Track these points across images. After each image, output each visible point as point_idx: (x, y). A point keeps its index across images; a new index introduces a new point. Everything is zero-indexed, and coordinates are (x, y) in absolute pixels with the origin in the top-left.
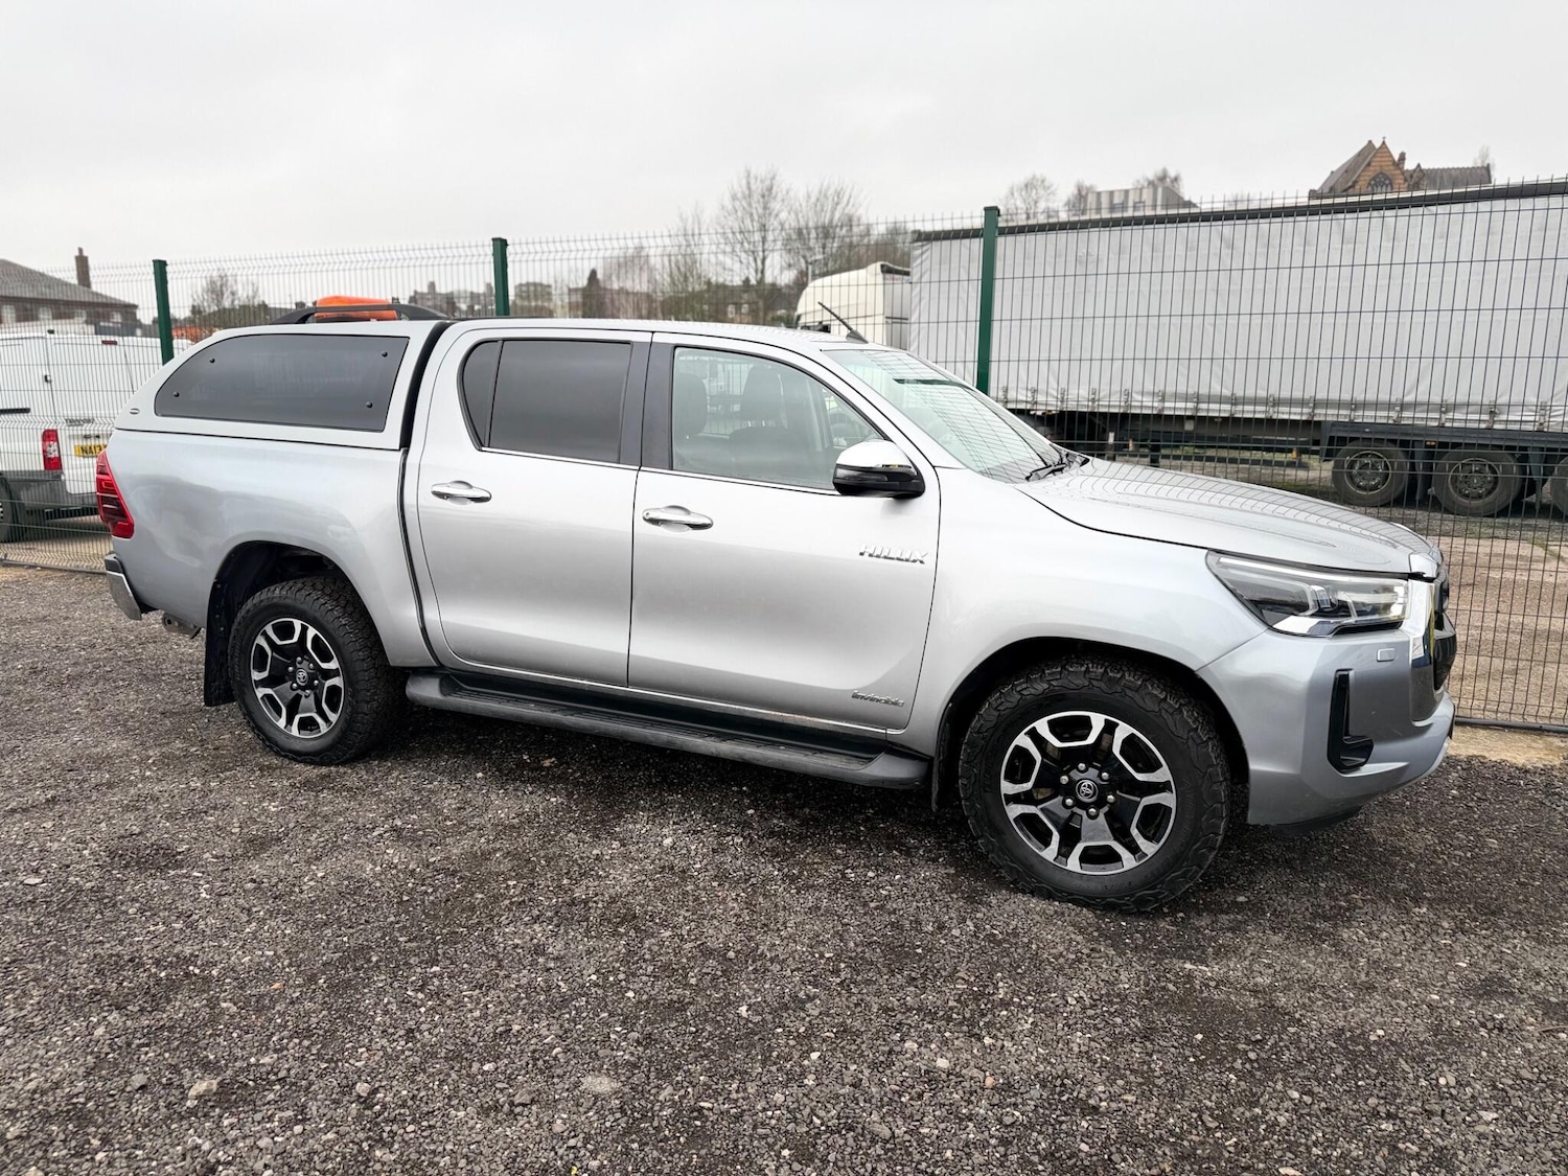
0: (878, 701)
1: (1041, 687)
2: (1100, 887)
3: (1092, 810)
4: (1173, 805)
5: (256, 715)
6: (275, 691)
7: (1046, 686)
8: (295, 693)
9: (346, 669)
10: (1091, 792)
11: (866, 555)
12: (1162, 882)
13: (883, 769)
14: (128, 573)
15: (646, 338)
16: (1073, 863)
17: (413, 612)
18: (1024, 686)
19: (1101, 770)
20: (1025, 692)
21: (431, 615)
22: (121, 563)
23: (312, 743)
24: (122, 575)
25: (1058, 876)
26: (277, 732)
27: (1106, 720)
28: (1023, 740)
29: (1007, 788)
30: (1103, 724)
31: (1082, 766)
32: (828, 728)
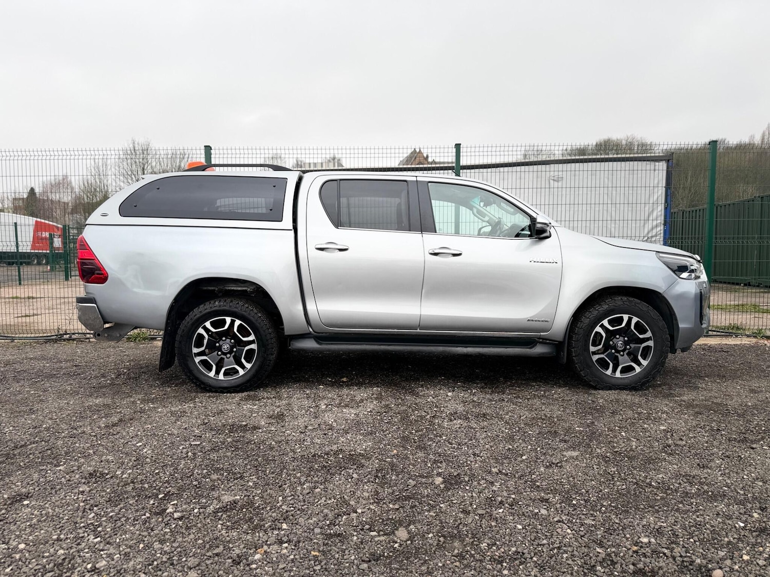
0: (539, 321)
1: (605, 307)
2: (629, 381)
3: (622, 353)
4: (653, 346)
5: (195, 372)
6: (208, 357)
7: (607, 306)
8: (220, 357)
9: (259, 340)
10: (622, 346)
11: (532, 262)
12: (650, 375)
13: (539, 350)
14: (98, 304)
15: (414, 179)
16: (618, 374)
17: (301, 307)
18: (599, 307)
19: (624, 337)
20: (599, 310)
21: (311, 307)
22: (94, 299)
23: (233, 381)
24: (95, 305)
25: (613, 381)
26: (210, 380)
27: (629, 317)
28: (598, 329)
29: (592, 349)
30: (628, 318)
31: (618, 336)
32: (514, 336)
